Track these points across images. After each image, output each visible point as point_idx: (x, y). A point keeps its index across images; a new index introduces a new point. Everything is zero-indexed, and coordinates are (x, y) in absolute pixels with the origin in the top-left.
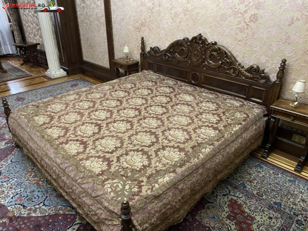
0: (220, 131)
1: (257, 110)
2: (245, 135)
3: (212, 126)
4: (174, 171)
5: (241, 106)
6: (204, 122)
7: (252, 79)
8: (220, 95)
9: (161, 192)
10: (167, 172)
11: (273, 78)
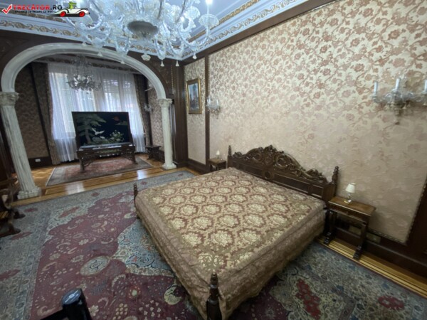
0: (288, 219)
1: (318, 204)
2: (309, 224)
3: (282, 215)
4: (252, 251)
5: (305, 200)
6: (276, 211)
7: (312, 179)
8: (287, 190)
9: (242, 268)
10: (246, 250)
11: (329, 179)
